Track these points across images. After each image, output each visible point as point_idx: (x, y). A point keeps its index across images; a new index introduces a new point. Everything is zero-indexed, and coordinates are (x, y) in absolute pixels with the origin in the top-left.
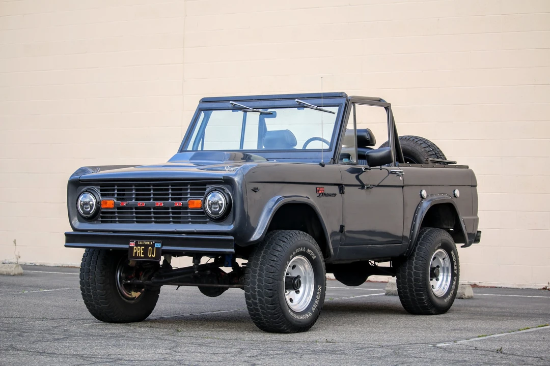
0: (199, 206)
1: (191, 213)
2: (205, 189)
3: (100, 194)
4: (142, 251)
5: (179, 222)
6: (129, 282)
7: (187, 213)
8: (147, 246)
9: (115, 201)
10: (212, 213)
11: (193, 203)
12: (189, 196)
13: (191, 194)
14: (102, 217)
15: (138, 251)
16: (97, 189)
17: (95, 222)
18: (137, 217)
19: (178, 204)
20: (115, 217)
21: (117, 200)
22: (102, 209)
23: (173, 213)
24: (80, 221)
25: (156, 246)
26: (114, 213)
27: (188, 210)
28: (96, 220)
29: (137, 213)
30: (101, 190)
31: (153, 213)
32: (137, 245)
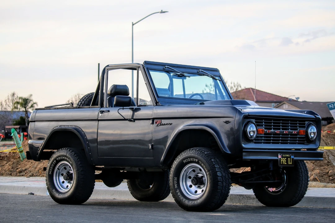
4: (285, 161)
8: (287, 158)
9: (264, 129)
10: (312, 138)
11: (301, 132)
13: (299, 127)
15: (283, 161)
16: (254, 121)
29: (273, 137)
30: (256, 122)
32: (282, 157)
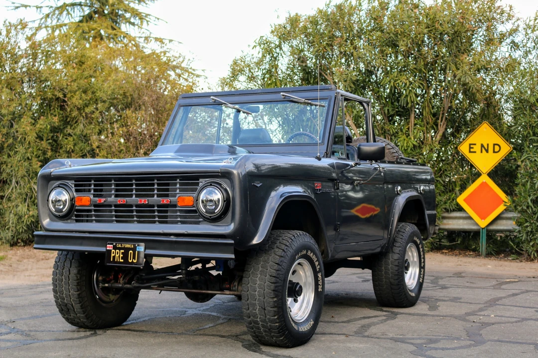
0: (191, 203)
1: (181, 211)
2: (197, 184)
3: (73, 190)
4: (121, 255)
5: (166, 222)
6: (106, 285)
7: (176, 211)
8: (127, 250)
9: (92, 197)
10: (206, 212)
11: (183, 200)
12: (178, 191)
13: (181, 190)
14: (76, 216)
15: (116, 255)
16: (71, 183)
17: (69, 221)
18: (116, 216)
19: (165, 201)
20: (91, 216)
21: (94, 197)
22: (76, 206)
23: (159, 211)
24: (51, 220)
25: (137, 250)
26: (90, 211)
27: (177, 209)
28: (70, 218)
29: (116, 211)
30: (76, 185)
31: (135, 211)
32: (115, 248)
